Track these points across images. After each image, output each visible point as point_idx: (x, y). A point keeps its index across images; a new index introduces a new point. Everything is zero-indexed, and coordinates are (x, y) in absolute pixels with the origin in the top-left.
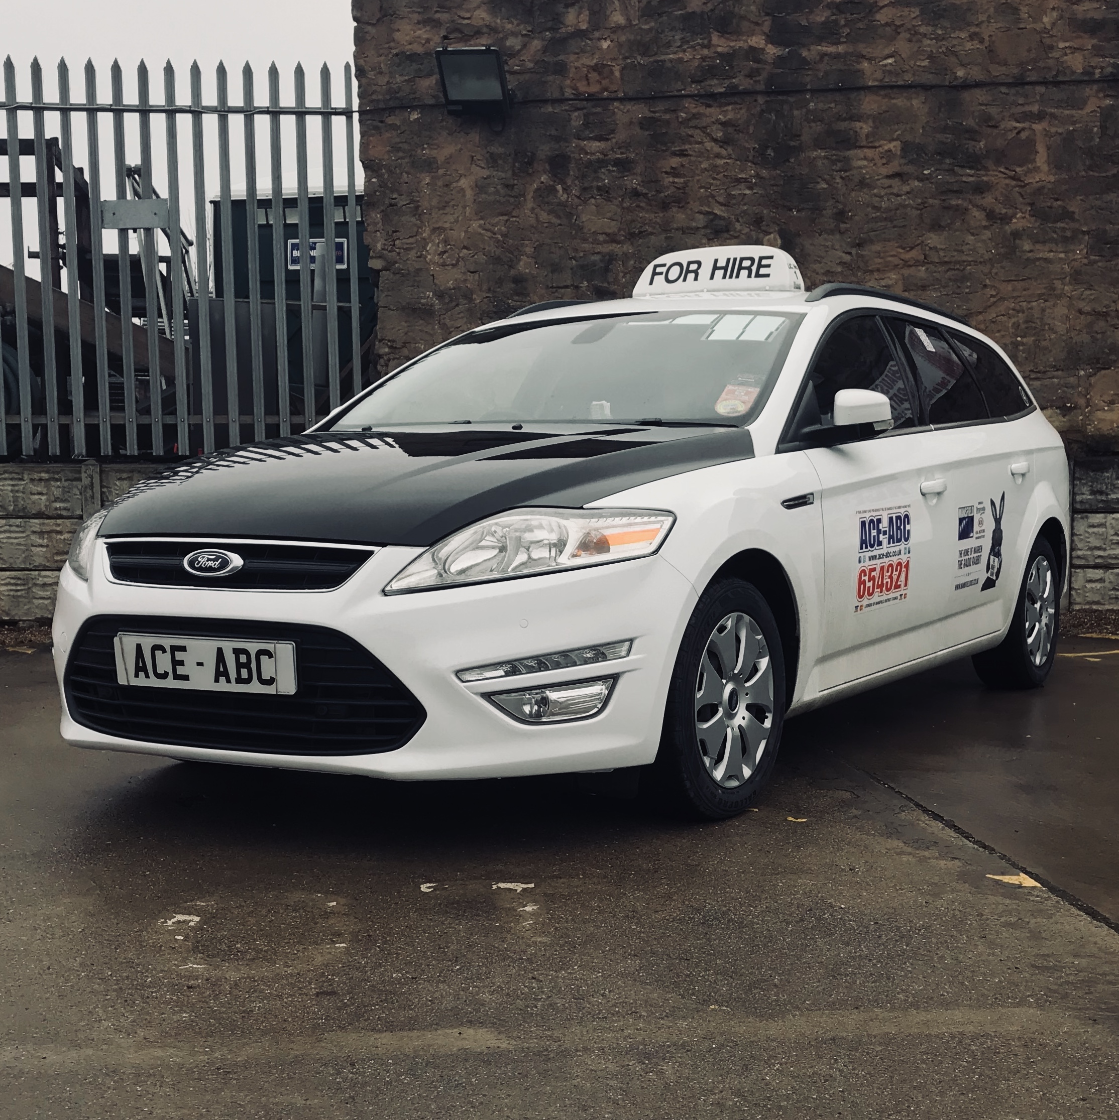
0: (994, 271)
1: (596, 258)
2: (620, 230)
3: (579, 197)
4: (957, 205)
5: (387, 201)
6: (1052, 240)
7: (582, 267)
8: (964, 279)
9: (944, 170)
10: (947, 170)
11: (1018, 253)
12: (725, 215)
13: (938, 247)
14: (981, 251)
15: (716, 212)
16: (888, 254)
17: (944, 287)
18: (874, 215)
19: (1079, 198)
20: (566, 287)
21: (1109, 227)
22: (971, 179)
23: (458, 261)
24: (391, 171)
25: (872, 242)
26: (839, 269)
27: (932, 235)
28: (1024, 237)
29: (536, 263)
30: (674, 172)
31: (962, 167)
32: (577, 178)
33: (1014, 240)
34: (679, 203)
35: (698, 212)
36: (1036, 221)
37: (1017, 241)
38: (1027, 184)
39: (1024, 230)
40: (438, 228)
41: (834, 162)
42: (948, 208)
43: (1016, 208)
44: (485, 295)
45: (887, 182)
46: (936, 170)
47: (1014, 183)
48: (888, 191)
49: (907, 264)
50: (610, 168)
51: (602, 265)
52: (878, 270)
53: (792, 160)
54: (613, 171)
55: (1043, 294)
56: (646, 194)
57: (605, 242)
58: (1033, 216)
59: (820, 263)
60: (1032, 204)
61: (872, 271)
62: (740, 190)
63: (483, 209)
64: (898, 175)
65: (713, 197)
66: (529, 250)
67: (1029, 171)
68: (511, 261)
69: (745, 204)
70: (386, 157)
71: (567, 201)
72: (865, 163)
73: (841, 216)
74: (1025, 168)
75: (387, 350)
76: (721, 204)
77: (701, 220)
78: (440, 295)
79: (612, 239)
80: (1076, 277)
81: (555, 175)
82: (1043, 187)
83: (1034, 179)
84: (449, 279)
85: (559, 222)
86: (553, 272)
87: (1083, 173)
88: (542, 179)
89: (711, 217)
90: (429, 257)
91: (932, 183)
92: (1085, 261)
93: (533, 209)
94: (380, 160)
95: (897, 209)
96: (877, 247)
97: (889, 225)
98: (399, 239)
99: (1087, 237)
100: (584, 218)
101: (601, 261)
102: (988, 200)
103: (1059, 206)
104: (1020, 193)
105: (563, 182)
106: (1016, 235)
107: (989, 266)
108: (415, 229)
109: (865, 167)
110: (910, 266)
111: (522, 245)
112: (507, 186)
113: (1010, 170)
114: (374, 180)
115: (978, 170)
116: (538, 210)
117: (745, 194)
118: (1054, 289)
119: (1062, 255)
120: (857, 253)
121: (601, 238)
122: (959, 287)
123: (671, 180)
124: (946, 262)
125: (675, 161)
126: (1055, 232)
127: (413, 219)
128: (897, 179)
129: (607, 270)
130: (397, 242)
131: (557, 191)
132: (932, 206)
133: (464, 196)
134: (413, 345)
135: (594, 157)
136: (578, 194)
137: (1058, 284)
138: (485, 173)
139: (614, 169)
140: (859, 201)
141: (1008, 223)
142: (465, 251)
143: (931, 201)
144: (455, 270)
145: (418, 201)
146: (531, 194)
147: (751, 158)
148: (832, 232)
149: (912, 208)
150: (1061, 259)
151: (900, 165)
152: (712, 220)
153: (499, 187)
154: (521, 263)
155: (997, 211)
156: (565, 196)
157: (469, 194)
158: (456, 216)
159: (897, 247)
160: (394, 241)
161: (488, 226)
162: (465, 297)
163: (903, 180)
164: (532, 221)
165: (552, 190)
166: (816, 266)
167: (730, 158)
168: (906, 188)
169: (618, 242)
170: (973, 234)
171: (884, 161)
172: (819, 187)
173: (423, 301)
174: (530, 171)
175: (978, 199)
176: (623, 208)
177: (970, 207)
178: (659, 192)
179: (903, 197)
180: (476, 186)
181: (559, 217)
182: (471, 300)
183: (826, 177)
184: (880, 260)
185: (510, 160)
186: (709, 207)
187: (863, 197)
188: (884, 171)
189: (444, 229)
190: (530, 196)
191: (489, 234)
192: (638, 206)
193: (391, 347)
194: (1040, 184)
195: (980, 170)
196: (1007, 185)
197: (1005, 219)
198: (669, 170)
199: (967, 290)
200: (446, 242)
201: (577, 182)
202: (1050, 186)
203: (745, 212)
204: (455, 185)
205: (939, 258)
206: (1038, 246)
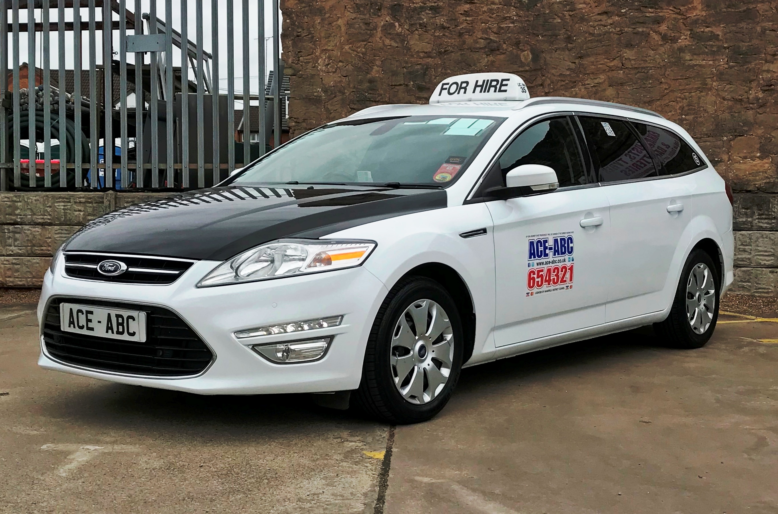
0: (667, 73)
1: (419, 67)
2: (433, 50)
3: (408, 30)
4: (643, 32)
5: (295, 34)
6: (704, 53)
7: (410, 73)
8: (647, 78)
9: (634, 9)
10: (637, 9)
11: (682, 62)
12: (497, 40)
13: (631, 58)
14: (658, 61)
15: (492, 38)
16: (599, 63)
17: (635, 84)
18: (590, 39)
19: (722, 26)
20: (400, 85)
21: (741, 44)
22: (653, 15)
23: (336, 70)
24: (298, 15)
25: (589, 56)
26: (568, 73)
27: (628, 52)
28: (686, 51)
29: (382, 70)
30: (466, 14)
31: (646, 7)
32: (407, 18)
33: (680, 53)
34: (469, 33)
35: (480, 38)
36: (694, 41)
37: (682, 54)
38: (688, 17)
39: (686, 47)
40: (325, 50)
41: (565, 6)
42: (637, 33)
43: (681, 33)
44: (352, 90)
45: (599, 17)
46: (630, 9)
47: (679, 17)
48: (599, 23)
49: (611, 69)
50: (428, 12)
51: (422, 71)
52: (593, 73)
53: (538, 5)
54: (430, 14)
55: (699, 88)
56: (449, 27)
57: (424, 57)
58: (692, 38)
59: (556, 69)
60: (691, 30)
61: (588, 74)
62: (506, 24)
63: (352, 39)
64: (606, 13)
65: (490, 28)
66: (378, 63)
67: (690, 9)
68: (368, 69)
69: (509, 33)
70: (295, 7)
71: (401, 32)
72: (585, 6)
73: (569, 39)
74: (686, 7)
75: (294, 124)
76: (495, 33)
77: (482, 43)
78: (325, 91)
79: (428, 55)
80: (720, 76)
81: (394, 17)
82: (698, 19)
83: (693, 14)
84: (331, 81)
85: (396, 45)
86: (393, 75)
87: (725, 10)
88: (387, 19)
89: (488, 41)
90: (319, 67)
91: (626, 18)
92: (726, 66)
93: (381, 38)
94: (291, 9)
95: (605, 35)
96: (592, 59)
97: (600, 45)
98: (301, 56)
99: (727, 51)
100: (412, 43)
101: (421, 69)
102: (663, 28)
103: (709, 31)
104: (683, 23)
105: (398, 21)
106: (681, 50)
107: (663, 69)
108: (311, 50)
109: (585, 8)
110: (613, 70)
111: (375, 60)
112: (366, 24)
113: (677, 9)
114: (288, 21)
115: (656, 9)
116: (384, 38)
117: (510, 27)
118: (706, 85)
119: (711, 62)
120: (579, 63)
121: (422, 55)
122: (645, 84)
123: (464, 18)
124: (636, 68)
125: (467, 7)
126: (706, 48)
127: (310, 45)
128: (605, 16)
129: (425, 74)
130: (301, 58)
131: (395, 27)
132: (626, 32)
133: (340, 30)
134: (309, 121)
135: (418, 5)
136: (407, 28)
137: (709, 81)
138: (354, 16)
139: (430, 12)
140: (580, 30)
141: (675, 43)
142: (340, 64)
143: (626, 29)
144: (334, 75)
145: (314, 34)
146: (380, 29)
147: (513, 4)
148: (563, 49)
149: (614, 33)
150: (710, 65)
151: (607, 7)
152: (489, 43)
153: (361, 24)
154: (374, 70)
155: (669, 35)
156: (400, 29)
157: (343, 29)
158: (335, 42)
159: (605, 59)
160: (299, 57)
161: (354, 48)
162: (340, 91)
163: (608, 16)
164: (381, 45)
165: (392, 26)
166: (553, 71)
167: (500, 4)
168: (610, 21)
169: (432, 58)
170: (653, 50)
171: (596, 4)
172: (555, 21)
173: (315, 94)
174: (380, 14)
175: (655, 26)
176: (435, 36)
177: (651, 32)
178: (456, 26)
179: (608, 27)
180: (348, 24)
181: (396, 42)
182: (344, 93)
183: (560, 15)
184: (593, 67)
185: (368, 7)
186: (487, 35)
187: (583, 28)
188: (597, 10)
189: (329, 50)
190: (379, 30)
191: (355, 53)
192: (444, 35)
193: (296, 122)
194: (696, 17)
195: (657, 9)
196: (675, 18)
197: (674, 40)
198: (462, 12)
199: (650, 86)
200: (329, 58)
201: (407, 21)
202: (703, 18)
203: (509, 38)
204: (335, 23)
205: (632, 65)
206: (695, 57)
